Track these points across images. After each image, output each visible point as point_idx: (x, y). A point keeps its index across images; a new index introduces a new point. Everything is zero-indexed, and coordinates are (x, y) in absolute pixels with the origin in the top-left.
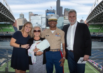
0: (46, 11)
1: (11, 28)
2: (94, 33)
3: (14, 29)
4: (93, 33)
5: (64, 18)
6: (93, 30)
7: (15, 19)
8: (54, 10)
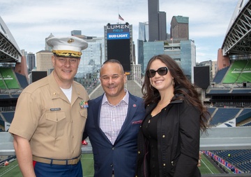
0: (105, 27)
1: (9, 78)
2: (245, 85)
3: (17, 80)
4: (242, 85)
5: (165, 44)
6: (241, 76)
7: (19, 53)
8: (127, 24)
